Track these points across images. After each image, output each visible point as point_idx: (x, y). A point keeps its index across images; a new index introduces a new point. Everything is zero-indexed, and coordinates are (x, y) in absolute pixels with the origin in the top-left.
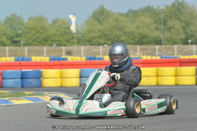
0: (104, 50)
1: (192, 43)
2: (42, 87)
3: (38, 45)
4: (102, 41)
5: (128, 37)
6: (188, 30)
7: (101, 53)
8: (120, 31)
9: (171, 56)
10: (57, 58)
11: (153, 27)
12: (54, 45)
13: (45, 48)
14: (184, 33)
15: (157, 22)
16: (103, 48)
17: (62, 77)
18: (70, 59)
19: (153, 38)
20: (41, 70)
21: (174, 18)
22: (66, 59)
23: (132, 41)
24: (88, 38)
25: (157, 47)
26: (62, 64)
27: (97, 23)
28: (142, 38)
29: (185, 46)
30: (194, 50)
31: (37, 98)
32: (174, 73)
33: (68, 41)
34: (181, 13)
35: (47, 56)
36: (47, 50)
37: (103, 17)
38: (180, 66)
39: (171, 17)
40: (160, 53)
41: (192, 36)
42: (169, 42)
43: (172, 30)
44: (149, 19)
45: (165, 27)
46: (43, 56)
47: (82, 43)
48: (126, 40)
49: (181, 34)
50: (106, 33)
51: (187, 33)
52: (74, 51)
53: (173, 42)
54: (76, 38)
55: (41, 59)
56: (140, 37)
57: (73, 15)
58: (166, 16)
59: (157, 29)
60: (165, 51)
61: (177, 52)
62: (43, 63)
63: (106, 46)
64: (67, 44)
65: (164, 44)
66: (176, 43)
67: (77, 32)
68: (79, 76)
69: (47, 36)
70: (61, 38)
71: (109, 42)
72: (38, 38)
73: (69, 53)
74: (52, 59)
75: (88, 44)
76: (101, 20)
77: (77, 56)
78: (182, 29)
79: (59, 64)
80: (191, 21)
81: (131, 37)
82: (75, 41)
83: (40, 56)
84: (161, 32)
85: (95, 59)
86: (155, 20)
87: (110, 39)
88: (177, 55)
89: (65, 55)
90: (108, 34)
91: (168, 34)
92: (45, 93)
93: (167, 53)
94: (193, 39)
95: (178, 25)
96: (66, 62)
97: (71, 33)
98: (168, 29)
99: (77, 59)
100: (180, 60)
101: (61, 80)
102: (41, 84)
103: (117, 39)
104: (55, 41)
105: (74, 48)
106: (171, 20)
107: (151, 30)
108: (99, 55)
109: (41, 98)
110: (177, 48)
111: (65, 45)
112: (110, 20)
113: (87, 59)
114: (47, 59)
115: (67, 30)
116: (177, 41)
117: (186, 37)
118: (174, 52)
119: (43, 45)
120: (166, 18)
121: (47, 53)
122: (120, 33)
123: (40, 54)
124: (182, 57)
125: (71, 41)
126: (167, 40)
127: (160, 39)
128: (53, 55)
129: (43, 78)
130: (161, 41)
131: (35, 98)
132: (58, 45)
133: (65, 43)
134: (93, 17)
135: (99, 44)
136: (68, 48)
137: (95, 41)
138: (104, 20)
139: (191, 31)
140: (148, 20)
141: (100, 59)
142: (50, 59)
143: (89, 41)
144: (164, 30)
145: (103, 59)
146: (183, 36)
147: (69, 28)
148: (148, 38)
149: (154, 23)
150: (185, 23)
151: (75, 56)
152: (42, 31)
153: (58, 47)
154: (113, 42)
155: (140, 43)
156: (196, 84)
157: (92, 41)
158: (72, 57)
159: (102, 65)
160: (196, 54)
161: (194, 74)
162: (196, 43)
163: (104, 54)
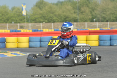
0: (43, 25)
1: (96, 21)
2: (6, 48)
3: (3, 23)
4: (42, 20)
5: (57, 17)
6: (93, 13)
7: (41, 28)
8: (52, 14)
9: (83, 29)
10: (14, 30)
11: (73, 11)
12: (13, 22)
13: (7, 25)
14: (91, 15)
15: (75, 8)
16: (42, 24)
17: (18, 42)
18: (22, 31)
19: (73, 18)
20: (5, 38)
21: (85, 6)
22: (20, 31)
24: (33, 18)
25: (75, 23)
26: (18, 34)
27: (38, 9)
28: (66, 19)
29: (92, 23)
30: (97, 25)
31: (3, 55)
32: (85, 39)
33: (21, 20)
34: (89, 3)
35: (8, 29)
36: (8, 25)
37: (42, 5)
38: (89, 35)
39: (83, 5)
40: (76, 27)
41: (96, 17)
43: (84, 13)
45: (80, 11)
46: (6, 29)
47: (30, 21)
48: (56, 19)
49: (89, 15)
50: (44, 15)
51: (93, 15)
52: (24, 26)
53: (84, 21)
54: (26, 18)
55: (5, 31)
56: (64, 18)
58: (81, 5)
59: (75, 13)
60: (79, 26)
61: (87, 26)
62: (6, 33)
63: (44, 23)
64: (20, 22)
65: (79, 22)
66: (86, 21)
67: (27, 14)
68: (28, 41)
69: (9, 17)
70: (17, 19)
71: (46, 21)
72: (3, 18)
75: (33, 22)
76: (41, 7)
77: (27, 29)
78: (90, 13)
79: (16, 34)
80: (95, 8)
81: (60, 18)
82: (26, 20)
83: (5, 29)
84: (77, 15)
85: (38, 31)
86: (73, 7)
87: (46, 19)
88: (87, 28)
89: (20, 28)
90: (45, 16)
91: (81, 16)
92: (8, 51)
93: (81, 27)
94: (96, 19)
95: (87, 10)
96: (20, 33)
97: (22, 15)
98: (81, 13)
99: (27, 31)
100: (89, 31)
101: (18, 43)
102: (6, 46)
103: (50, 19)
104: (13, 20)
105: (25, 24)
106: (83, 7)
107: (71, 13)
108: (40, 28)
109: (6, 55)
110: (87, 24)
111: (19, 23)
112: (47, 7)
113: (33, 31)
114: (9, 31)
115: (20, 14)
116: (87, 20)
117: (92, 17)
118: (85, 26)
119: (6, 22)
121: (8, 27)
122: (53, 15)
123: (4, 28)
124: (90, 29)
125: (23, 20)
126: (81, 19)
127: (76, 19)
128: (12, 29)
129: (6, 43)
130: (77, 20)
131: (2, 54)
132: (15, 23)
133: (19, 21)
134: (36, 6)
135: (40, 22)
136: (21, 24)
137: (37, 20)
138: (43, 7)
139: (95, 14)
140: (69, 7)
141: (40, 31)
142: (11, 31)
143: (34, 20)
144: (79, 13)
145: (42, 31)
146: (90, 17)
147: (21, 12)
148: (70, 18)
149: (73, 9)
150: (92, 9)
152: (5, 14)
154: (48, 21)
155: (65, 21)
156: (99, 46)
157: (36, 20)
158: (24, 30)
159: (42, 35)
160: (98, 28)
161: (98, 39)
162: (98, 21)
163: (43, 28)
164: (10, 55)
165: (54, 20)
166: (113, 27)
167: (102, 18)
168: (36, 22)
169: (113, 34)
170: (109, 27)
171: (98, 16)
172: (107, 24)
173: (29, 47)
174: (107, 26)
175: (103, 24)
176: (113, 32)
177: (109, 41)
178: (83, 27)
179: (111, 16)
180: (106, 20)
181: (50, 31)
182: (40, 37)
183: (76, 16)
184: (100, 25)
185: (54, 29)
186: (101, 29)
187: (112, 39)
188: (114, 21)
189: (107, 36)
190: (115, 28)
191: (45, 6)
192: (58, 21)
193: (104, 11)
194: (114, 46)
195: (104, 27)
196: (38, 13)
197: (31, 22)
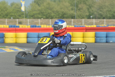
0: (41, 21)
1: (93, 18)
2: (4, 43)
3: (2, 18)
4: (40, 16)
5: (55, 14)
6: (90, 10)
8: (51, 10)
9: (80, 25)
10: (13, 26)
11: (70, 8)
12: (12, 18)
13: (6, 20)
14: (88, 12)
15: (73, 5)
17: (16, 37)
18: (21, 26)
19: (70, 15)
20: (4, 33)
21: (82, 3)
22: (19, 27)
23: (58, 17)
24: (32, 14)
25: (72, 20)
27: (37, 5)
28: (63, 15)
29: (89, 20)
30: (94, 22)
31: (2, 50)
32: (82, 36)
33: (20, 16)
35: (7, 25)
38: (86, 31)
39: (81, 2)
40: (74, 24)
41: (93, 14)
42: (79, 17)
43: (81, 10)
44: (68, 3)
45: (77, 8)
46: (5, 24)
47: (28, 17)
48: (54, 16)
49: (86, 12)
50: (42, 11)
51: (90, 12)
52: (23, 22)
53: (82, 18)
54: (24, 14)
55: (4, 26)
56: (62, 14)
57: (23, 1)
58: (78, 2)
59: (72, 9)
60: (77, 22)
61: (84, 23)
62: (5, 28)
63: (42, 19)
65: (76, 18)
66: (83, 18)
67: (25, 10)
68: (26, 37)
69: (8, 13)
70: (15, 14)
71: (44, 17)
72: (2, 14)
73: (20, 23)
74: (10, 27)
75: (32, 18)
76: (39, 3)
77: (25, 25)
78: (87, 10)
79: (15, 29)
80: (93, 5)
81: (57, 14)
82: (24, 16)
83: (4, 24)
85: (36, 26)
86: (71, 4)
87: (44, 15)
88: (84, 25)
89: (18, 24)
90: (44, 12)
91: (79, 13)
92: (6, 47)
93: (78, 24)
94: (93, 16)
95: (85, 7)
96: (19, 28)
97: (21, 11)
98: (79, 10)
99: (25, 27)
100: (86, 28)
101: (16, 39)
102: (4, 41)
103: (48, 15)
104: (12, 16)
105: (24, 20)
106: (80, 4)
107: (69, 10)
108: (38, 24)
109: (4, 50)
110: (84, 20)
111: (18, 18)
112: (45, 4)
113: (31, 27)
114: (7, 26)
115: (19, 10)
116: (84, 17)
117: (89, 14)
118: (82, 23)
119: (5, 18)
120: (78, 3)
121: (7, 23)
123: (3, 23)
124: (87, 26)
125: (22, 16)
126: (78, 16)
127: (74, 15)
128: (11, 24)
129: (5, 38)
130: (74, 17)
132: (14, 18)
134: (35, 2)
135: (38, 18)
136: (20, 20)
137: (36, 16)
138: (41, 3)
139: (92, 11)
141: (38, 27)
142: (9, 27)
143: (32, 16)
144: (77, 10)
145: (40, 27)
146: (88, 14)
147: (20, 8)
148: (67, 15)
150: (89, 6)
151: (24, 25)
152: (4, 10)
153: (14, 20)
154: (46, 17)
155: (62, 17)
156: (95, 42)
157: (34, 16)
158: (22, 25)
159: (40, 31)
160: (95, 24)
161: (94, 36)
162: (95, 18)
163: (41, 24)
164: (8, 50)
165: (52, 16)
166: (110, 24)
167: (99, 15)
168: (34, 18)
169: (109, 31)
170: (106, 24)
171: (95, 13)
172: (104, 21)
173: (27, 42)
174: (104, 23)
175: (100, 21)
176: (109, 29)
177: (105, 38)
178: (80, 23)
179: (108, 13)
180: (102, 17)
181: (48, 27)
182: (38, 33)
183: (73, 13)
184: (96, 22)
185: (51, 25)
186: (98, 25)
187: (108, 36)
188: (110, 18)
189: (103, 34)
190: (111, 25)
191: (43, 3)
192: (56, 17)
193: (101, 8)
194: (110, 43)
195: (100, 24)
196: (36, 9)
197: (30, 18)
